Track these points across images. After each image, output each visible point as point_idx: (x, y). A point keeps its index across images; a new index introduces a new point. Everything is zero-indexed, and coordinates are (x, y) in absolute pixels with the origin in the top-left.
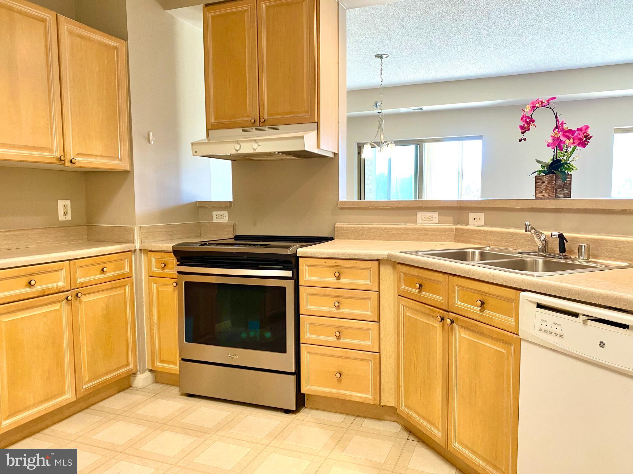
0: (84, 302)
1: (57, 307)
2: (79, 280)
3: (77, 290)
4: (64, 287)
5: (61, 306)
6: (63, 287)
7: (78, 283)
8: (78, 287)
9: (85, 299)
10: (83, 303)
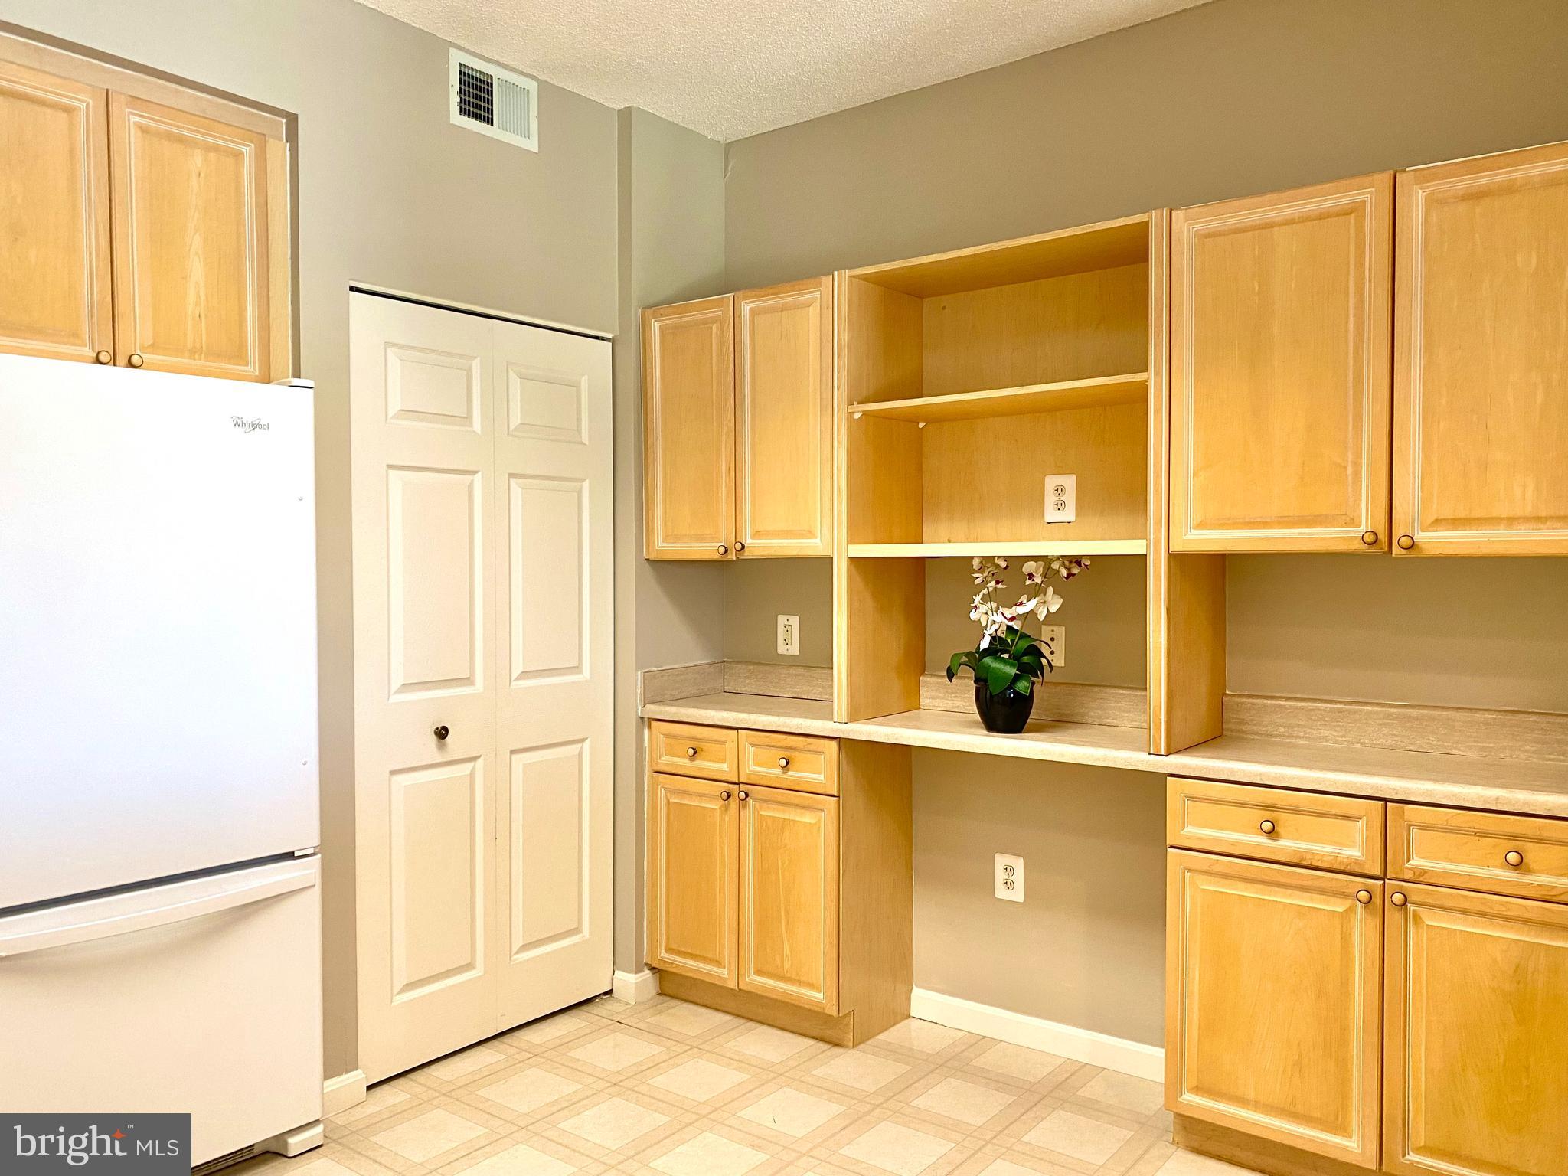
0: (1427, 925)
1: (1339, 906)
2: (1416, 862)
3: (1402, 886)
4: (1360, 864)
5: (1350, 910)
6: (1357, 861)
7: (1407, 868)
8: (1407, 877)
9: (1430, 919)
10: (1425, 927)
